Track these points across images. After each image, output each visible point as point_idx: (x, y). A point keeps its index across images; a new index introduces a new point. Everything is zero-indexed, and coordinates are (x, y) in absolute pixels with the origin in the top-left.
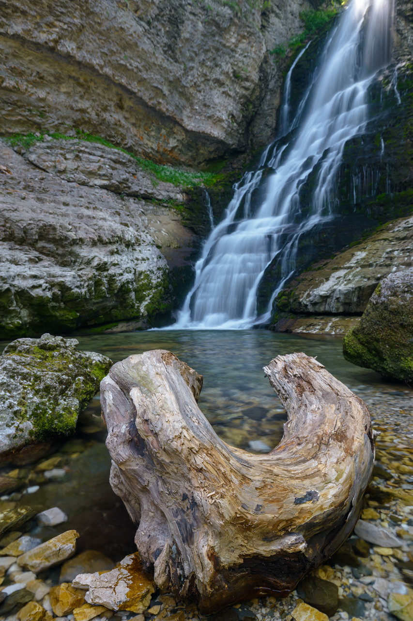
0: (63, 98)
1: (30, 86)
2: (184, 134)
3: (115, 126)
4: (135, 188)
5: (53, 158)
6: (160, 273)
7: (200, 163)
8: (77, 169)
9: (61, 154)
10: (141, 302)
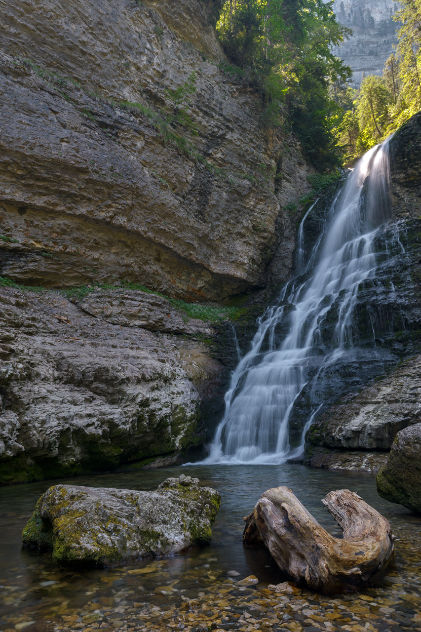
0: (112, 257)
1: (87, 250)
2: (210, 276)
3: (153, 276)
4: (168, 326)
5: (101, 306)
6: (194, 406)
7: (224, 298)
8: (120, 313)
9: (109, 302)
10: (176, 436)
